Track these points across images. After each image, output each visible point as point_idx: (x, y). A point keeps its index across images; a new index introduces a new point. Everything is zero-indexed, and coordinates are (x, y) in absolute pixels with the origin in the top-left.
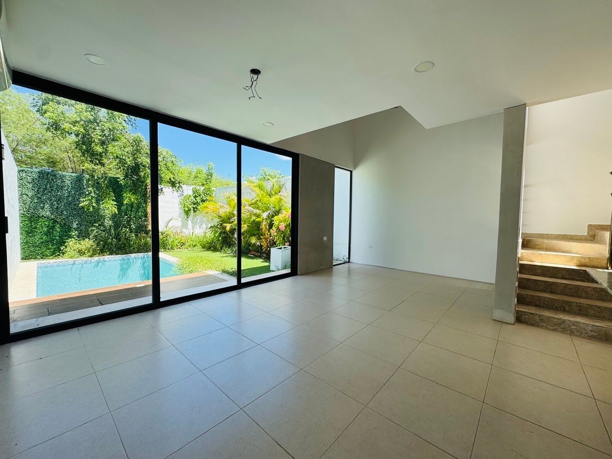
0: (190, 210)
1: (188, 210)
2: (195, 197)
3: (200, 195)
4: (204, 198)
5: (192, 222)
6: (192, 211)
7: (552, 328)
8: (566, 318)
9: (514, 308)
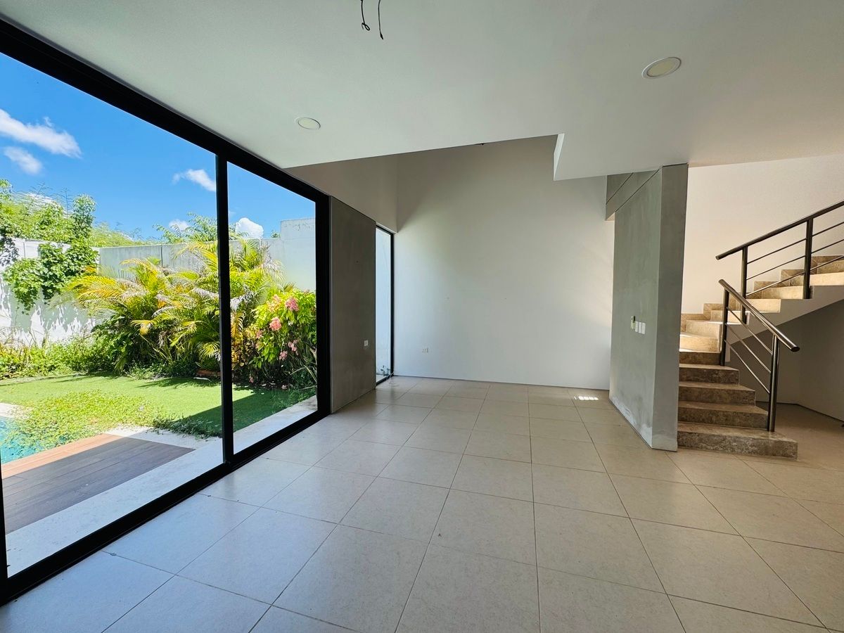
0: (35, 292)
1: (29, 293)
2: (48, 265)
3: (61, 261)
4: (73, 268)
5: (43, 316)
6: (40, 295)
7: (712, 448)
8: (724, 434)
9: (676, 429)
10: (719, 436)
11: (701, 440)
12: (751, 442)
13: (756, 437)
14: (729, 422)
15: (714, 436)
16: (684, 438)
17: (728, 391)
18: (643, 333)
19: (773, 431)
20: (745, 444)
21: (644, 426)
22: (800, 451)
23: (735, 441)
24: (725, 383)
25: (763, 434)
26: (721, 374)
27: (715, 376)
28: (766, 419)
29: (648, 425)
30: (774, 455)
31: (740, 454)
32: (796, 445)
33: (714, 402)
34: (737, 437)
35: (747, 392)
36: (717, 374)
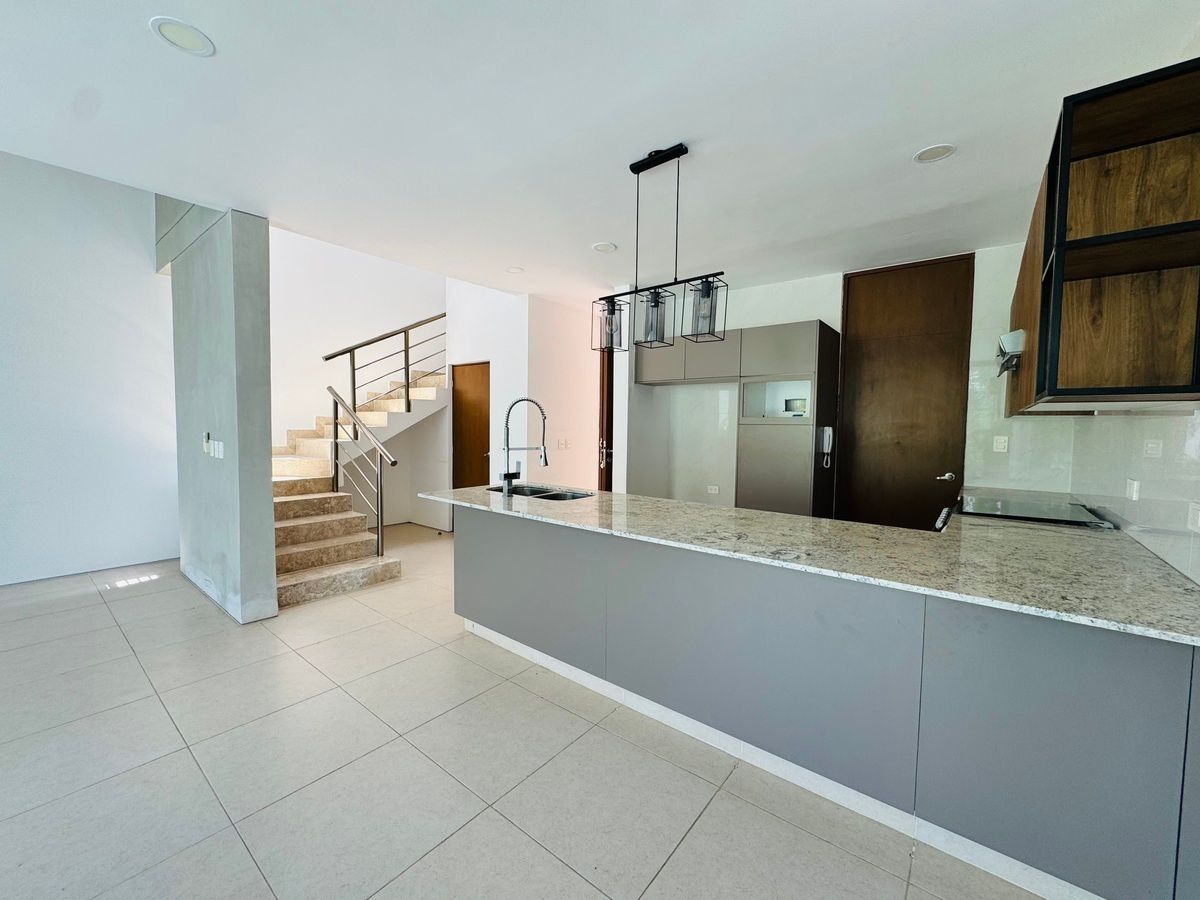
7: (322, 595)
8: (334, 573)
9: (275, 586)
10: (329, 577)
11: (308, 590)
12: (361, 574)
13: (365, 566)
14: (340, 557)
15: (323, 579)
16: (288, 594)
17: (340, 521)
18: (222, 457)
19: (382, 555)
20: (356, 578)
21: (230, 595)
22: (404, 568)
23: (346, 578)
24: (338, 512)
25: (374, 561)
26: (333, 503)
27: (327, 505)
28: (375, 543)
29: (236, 593)
30: (382, 581)
31: (352, 591)
32: (400, 563)
33: (326, 538)
34: (348, 573)
35: (359, 518)
36: (329, 503)
